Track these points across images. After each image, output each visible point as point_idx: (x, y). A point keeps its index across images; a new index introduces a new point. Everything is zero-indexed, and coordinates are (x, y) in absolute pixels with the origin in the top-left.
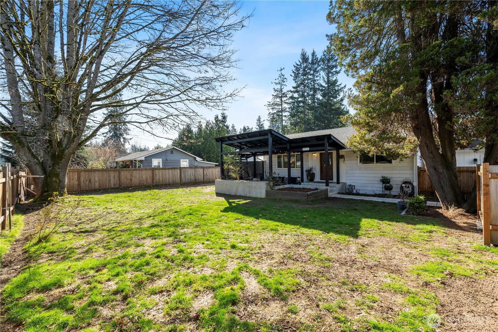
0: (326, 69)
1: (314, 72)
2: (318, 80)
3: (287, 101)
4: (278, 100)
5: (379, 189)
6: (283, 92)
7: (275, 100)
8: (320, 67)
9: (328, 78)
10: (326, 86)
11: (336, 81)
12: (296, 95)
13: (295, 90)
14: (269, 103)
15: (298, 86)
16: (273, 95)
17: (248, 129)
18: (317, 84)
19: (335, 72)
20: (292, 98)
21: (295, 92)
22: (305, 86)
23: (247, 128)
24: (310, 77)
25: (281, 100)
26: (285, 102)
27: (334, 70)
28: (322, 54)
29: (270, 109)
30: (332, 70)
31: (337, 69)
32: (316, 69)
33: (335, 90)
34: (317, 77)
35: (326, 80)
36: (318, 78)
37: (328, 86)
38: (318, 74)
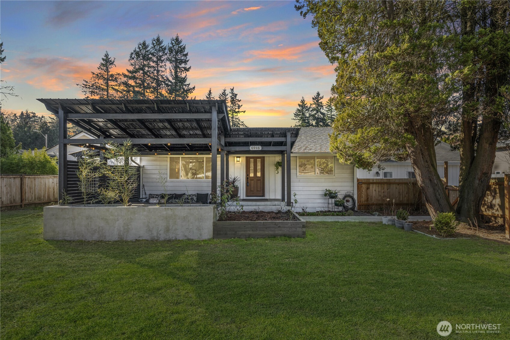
0: (173, 61)
1: (158, 60)
2: (163, 72)
3: (117, 88)
4: (101, 81)
5: (320, 205)
6: (110, 73)
7: (97, 81)
8: (166, 57)
9: (176, 72)
10: (173, 81)
11: (184, 80)
12: (132, 82)
13: (130, 75)
14: (85, 83)
15: (136, 71)
16: (94, 74)
17: (34, 116)
18: (162, 76)
19: (184, 68)
20: (126, 84)
21: (131, 78)
22: (145, 73)
23: (31, 115)
24: (152, 64)
25: (107, 83)
26: (112, 88)
27: (183, 65)
28: (170, 42)
29: (88, 92)
30: (180, 65)
31: (186, 66)
32: (161, 57)
33: (183, 89)
34: (161, 67)
35: (173, 74)
36: (163, 69)
37: (176, 83)
38: (163, 64)
